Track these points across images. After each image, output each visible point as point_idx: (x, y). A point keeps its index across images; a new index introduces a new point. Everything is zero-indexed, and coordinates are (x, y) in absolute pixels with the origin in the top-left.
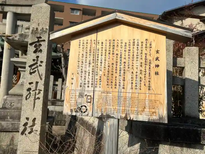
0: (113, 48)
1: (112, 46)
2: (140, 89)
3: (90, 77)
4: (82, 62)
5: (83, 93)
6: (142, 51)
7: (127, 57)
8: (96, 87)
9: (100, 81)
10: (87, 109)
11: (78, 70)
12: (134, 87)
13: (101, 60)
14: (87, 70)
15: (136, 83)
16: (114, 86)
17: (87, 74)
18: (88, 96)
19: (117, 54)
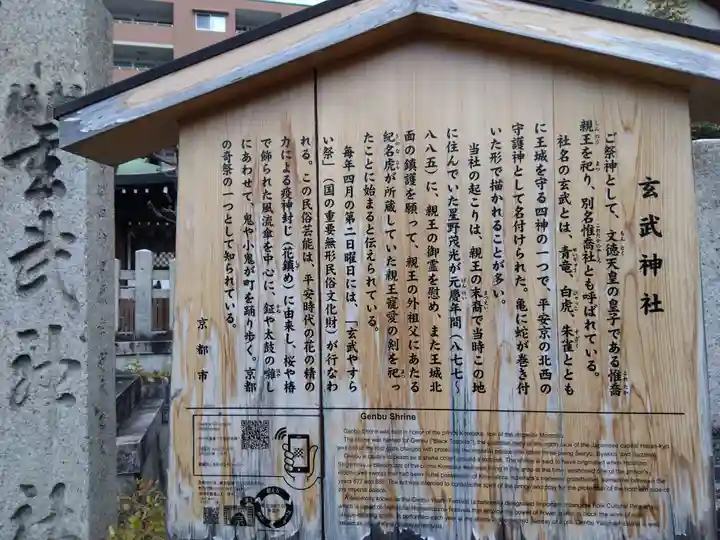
0: (411, 179)
1: (402, 166)
2: (569, 390)
3: (298, 337)
4: (249, 258)
5: (267, 422)
6: (564, 184)
7: (486, 220)
8: (329, 389)
9: (353, 353)
10: (290, 508)
11: (230, 302)
12: (534, 380)
13: (350, 244)
14: (278, 300)
15: (544, 360)
16: (425, 381)
17: (280, 320)
18: (291, 437)
19: (432, 210)
